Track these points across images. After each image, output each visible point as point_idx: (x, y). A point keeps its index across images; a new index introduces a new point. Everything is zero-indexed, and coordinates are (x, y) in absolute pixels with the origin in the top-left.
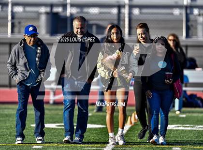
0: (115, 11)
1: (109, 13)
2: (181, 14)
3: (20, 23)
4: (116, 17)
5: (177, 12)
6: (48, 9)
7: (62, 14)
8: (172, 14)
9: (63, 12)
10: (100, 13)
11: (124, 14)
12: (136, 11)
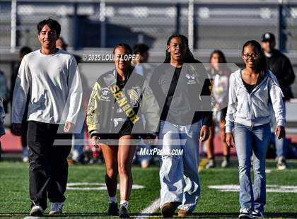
0: (172, 12)
1: (164, 16)
2: (272, 17)
3: (28, 31)
4: (173, 22)
5: (266, 13)
6: (71, 10)
7: (93, 18)
8: (259, 17)
9: (94, 14)
10: (150, 16)
11: (187, 17)
12: (204, 13)
